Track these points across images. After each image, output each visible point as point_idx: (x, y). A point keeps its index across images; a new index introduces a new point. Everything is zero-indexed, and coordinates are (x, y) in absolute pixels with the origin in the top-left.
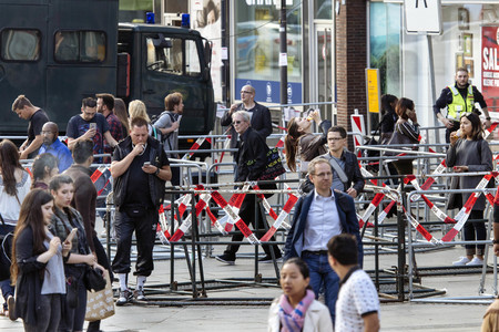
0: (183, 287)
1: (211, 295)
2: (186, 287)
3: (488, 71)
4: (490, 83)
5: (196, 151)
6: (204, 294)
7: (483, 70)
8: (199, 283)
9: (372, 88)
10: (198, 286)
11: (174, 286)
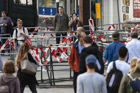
0: (46, 81)
1: (56, 84)
2: (47, 81)
3: (135, 3)
4: (136, 8)
5: (35, 33)
6: (54, 83)
7: (134, 3)
8: (52, 79)
9: (98, 10)
10: (52, 81)
11: (42, 81)
